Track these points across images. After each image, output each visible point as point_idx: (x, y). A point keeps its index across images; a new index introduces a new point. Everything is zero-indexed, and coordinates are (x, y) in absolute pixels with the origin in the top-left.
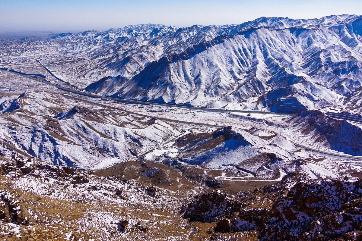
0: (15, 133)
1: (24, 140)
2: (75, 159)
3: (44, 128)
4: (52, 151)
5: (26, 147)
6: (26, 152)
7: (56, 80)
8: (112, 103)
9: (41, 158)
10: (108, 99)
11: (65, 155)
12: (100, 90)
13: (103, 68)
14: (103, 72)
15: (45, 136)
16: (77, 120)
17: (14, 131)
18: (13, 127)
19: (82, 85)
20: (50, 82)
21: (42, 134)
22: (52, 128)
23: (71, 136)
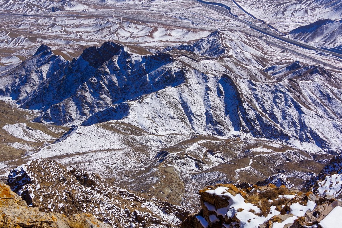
0: (255, 90)
1: (265, 100)
2: (324, 137)
3: (287, 89)
4: (297, 121)
5: (266, 109)
6: (267, 115)
7: (245, 14)
8: (333, 60)
9: (284, 126)
10: (326, 53)
11: (313, 128)
12: (312, 38)
13: (310, 3)
14: (311, 10)
15: (289, 99)
16: (320, 84)
17: (255, 87)
18: (254, 82)
19: (282, 26)
20: (237, 16)
21: (284, 96)
22: (294, 91)
23: (314, 105)
